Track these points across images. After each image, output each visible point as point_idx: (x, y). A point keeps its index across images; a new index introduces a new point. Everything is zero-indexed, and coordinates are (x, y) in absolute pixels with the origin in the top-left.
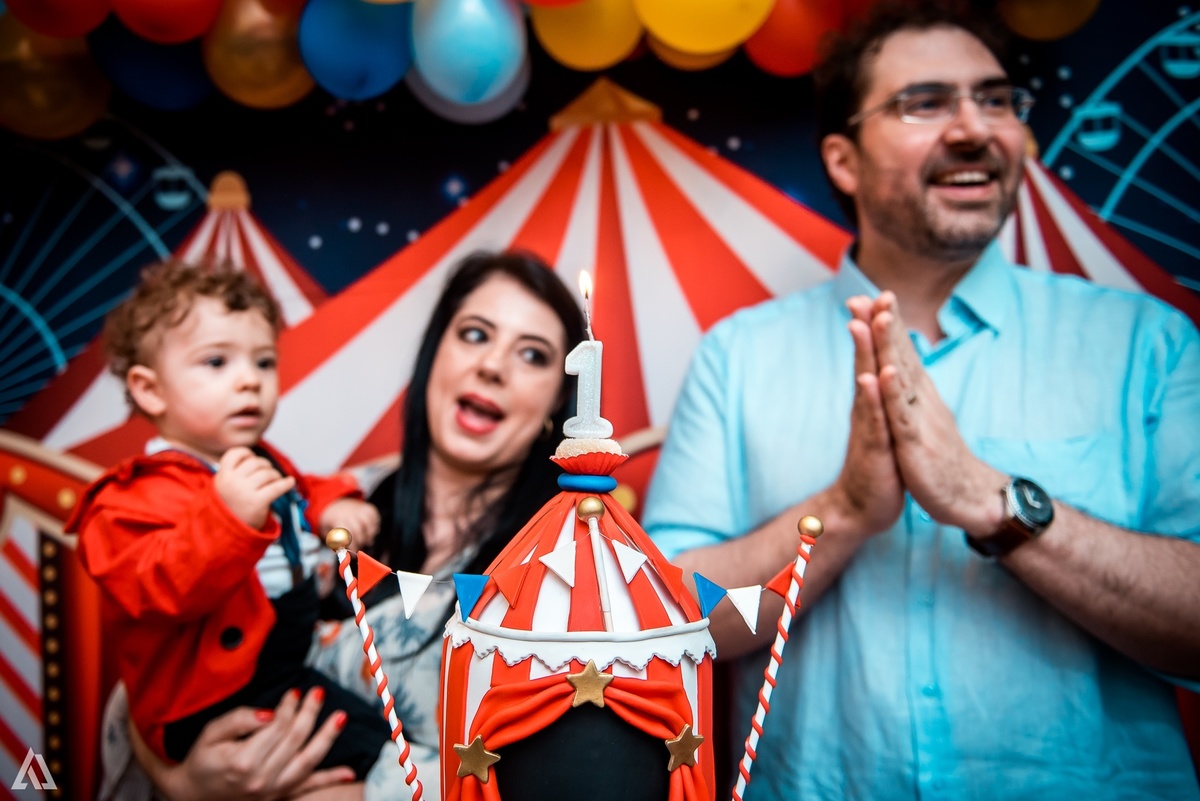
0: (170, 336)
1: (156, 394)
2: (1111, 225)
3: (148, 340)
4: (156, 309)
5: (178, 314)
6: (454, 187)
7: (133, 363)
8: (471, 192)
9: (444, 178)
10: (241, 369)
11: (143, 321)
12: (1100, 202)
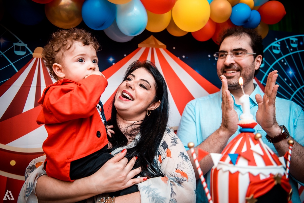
0: (66, 53)
1: (62, 72)
2: (262, 84)
3: (59, 55)
4: (60, 45)
5: (69, 46)
6: (111, 60)
7: (54, 62)
8: (115, 62)
9: (109, 57)
10: (89, 63)
11: (56, 49)
12: (261, 80)
